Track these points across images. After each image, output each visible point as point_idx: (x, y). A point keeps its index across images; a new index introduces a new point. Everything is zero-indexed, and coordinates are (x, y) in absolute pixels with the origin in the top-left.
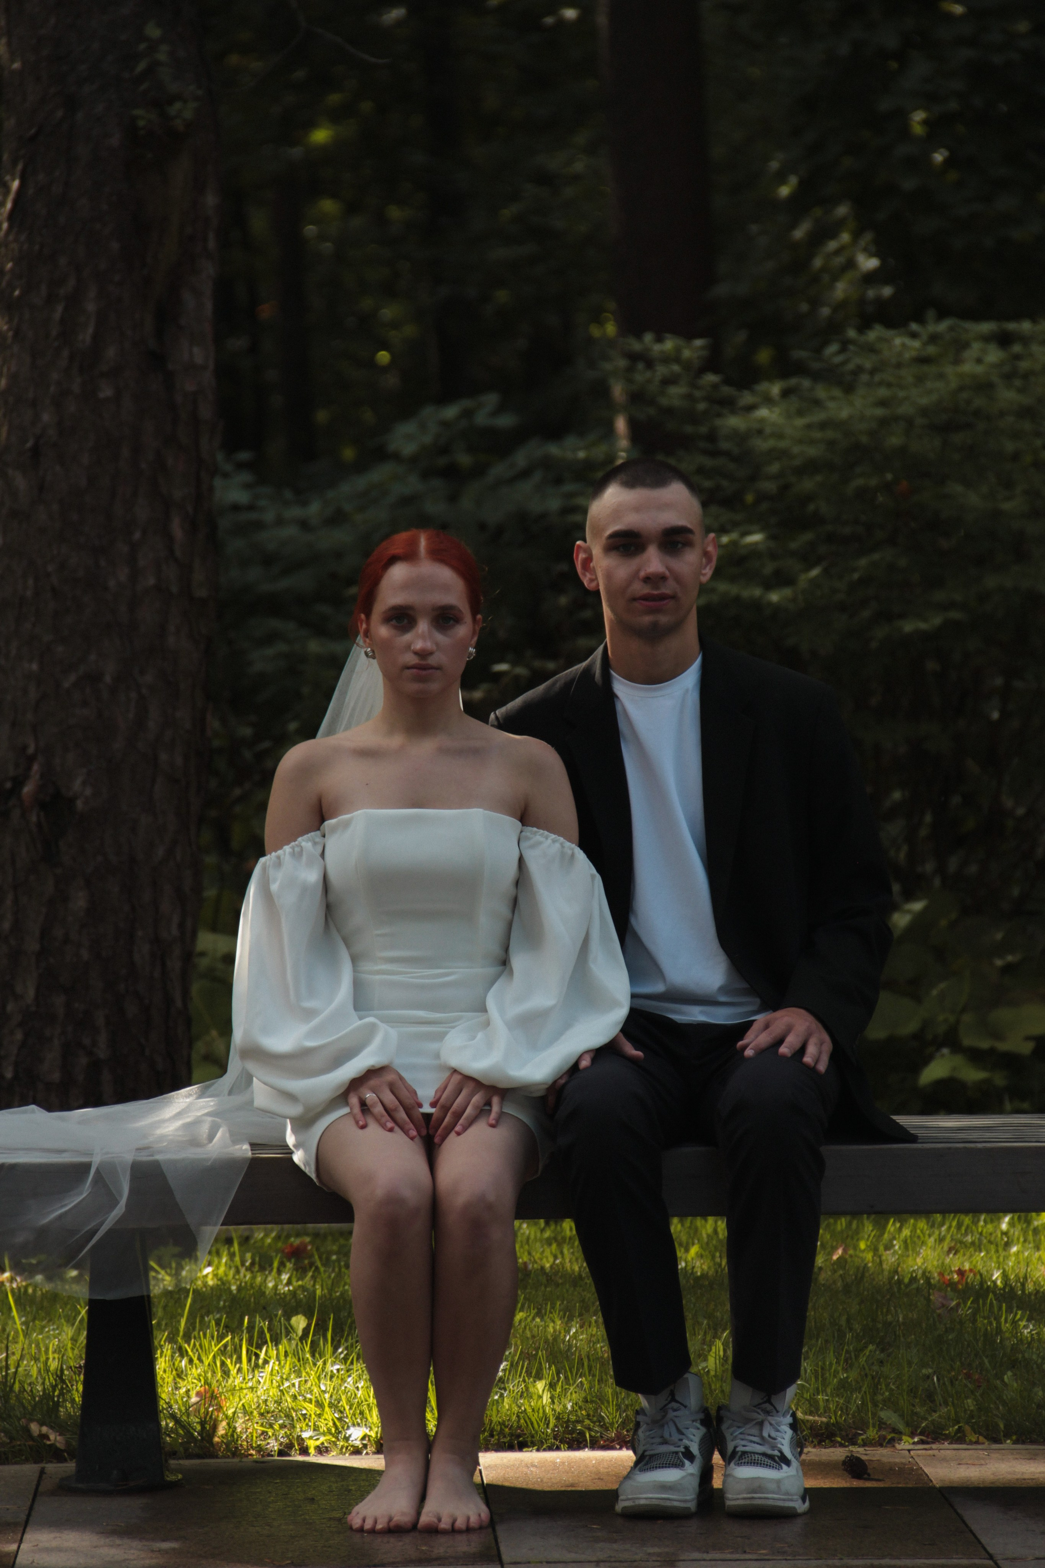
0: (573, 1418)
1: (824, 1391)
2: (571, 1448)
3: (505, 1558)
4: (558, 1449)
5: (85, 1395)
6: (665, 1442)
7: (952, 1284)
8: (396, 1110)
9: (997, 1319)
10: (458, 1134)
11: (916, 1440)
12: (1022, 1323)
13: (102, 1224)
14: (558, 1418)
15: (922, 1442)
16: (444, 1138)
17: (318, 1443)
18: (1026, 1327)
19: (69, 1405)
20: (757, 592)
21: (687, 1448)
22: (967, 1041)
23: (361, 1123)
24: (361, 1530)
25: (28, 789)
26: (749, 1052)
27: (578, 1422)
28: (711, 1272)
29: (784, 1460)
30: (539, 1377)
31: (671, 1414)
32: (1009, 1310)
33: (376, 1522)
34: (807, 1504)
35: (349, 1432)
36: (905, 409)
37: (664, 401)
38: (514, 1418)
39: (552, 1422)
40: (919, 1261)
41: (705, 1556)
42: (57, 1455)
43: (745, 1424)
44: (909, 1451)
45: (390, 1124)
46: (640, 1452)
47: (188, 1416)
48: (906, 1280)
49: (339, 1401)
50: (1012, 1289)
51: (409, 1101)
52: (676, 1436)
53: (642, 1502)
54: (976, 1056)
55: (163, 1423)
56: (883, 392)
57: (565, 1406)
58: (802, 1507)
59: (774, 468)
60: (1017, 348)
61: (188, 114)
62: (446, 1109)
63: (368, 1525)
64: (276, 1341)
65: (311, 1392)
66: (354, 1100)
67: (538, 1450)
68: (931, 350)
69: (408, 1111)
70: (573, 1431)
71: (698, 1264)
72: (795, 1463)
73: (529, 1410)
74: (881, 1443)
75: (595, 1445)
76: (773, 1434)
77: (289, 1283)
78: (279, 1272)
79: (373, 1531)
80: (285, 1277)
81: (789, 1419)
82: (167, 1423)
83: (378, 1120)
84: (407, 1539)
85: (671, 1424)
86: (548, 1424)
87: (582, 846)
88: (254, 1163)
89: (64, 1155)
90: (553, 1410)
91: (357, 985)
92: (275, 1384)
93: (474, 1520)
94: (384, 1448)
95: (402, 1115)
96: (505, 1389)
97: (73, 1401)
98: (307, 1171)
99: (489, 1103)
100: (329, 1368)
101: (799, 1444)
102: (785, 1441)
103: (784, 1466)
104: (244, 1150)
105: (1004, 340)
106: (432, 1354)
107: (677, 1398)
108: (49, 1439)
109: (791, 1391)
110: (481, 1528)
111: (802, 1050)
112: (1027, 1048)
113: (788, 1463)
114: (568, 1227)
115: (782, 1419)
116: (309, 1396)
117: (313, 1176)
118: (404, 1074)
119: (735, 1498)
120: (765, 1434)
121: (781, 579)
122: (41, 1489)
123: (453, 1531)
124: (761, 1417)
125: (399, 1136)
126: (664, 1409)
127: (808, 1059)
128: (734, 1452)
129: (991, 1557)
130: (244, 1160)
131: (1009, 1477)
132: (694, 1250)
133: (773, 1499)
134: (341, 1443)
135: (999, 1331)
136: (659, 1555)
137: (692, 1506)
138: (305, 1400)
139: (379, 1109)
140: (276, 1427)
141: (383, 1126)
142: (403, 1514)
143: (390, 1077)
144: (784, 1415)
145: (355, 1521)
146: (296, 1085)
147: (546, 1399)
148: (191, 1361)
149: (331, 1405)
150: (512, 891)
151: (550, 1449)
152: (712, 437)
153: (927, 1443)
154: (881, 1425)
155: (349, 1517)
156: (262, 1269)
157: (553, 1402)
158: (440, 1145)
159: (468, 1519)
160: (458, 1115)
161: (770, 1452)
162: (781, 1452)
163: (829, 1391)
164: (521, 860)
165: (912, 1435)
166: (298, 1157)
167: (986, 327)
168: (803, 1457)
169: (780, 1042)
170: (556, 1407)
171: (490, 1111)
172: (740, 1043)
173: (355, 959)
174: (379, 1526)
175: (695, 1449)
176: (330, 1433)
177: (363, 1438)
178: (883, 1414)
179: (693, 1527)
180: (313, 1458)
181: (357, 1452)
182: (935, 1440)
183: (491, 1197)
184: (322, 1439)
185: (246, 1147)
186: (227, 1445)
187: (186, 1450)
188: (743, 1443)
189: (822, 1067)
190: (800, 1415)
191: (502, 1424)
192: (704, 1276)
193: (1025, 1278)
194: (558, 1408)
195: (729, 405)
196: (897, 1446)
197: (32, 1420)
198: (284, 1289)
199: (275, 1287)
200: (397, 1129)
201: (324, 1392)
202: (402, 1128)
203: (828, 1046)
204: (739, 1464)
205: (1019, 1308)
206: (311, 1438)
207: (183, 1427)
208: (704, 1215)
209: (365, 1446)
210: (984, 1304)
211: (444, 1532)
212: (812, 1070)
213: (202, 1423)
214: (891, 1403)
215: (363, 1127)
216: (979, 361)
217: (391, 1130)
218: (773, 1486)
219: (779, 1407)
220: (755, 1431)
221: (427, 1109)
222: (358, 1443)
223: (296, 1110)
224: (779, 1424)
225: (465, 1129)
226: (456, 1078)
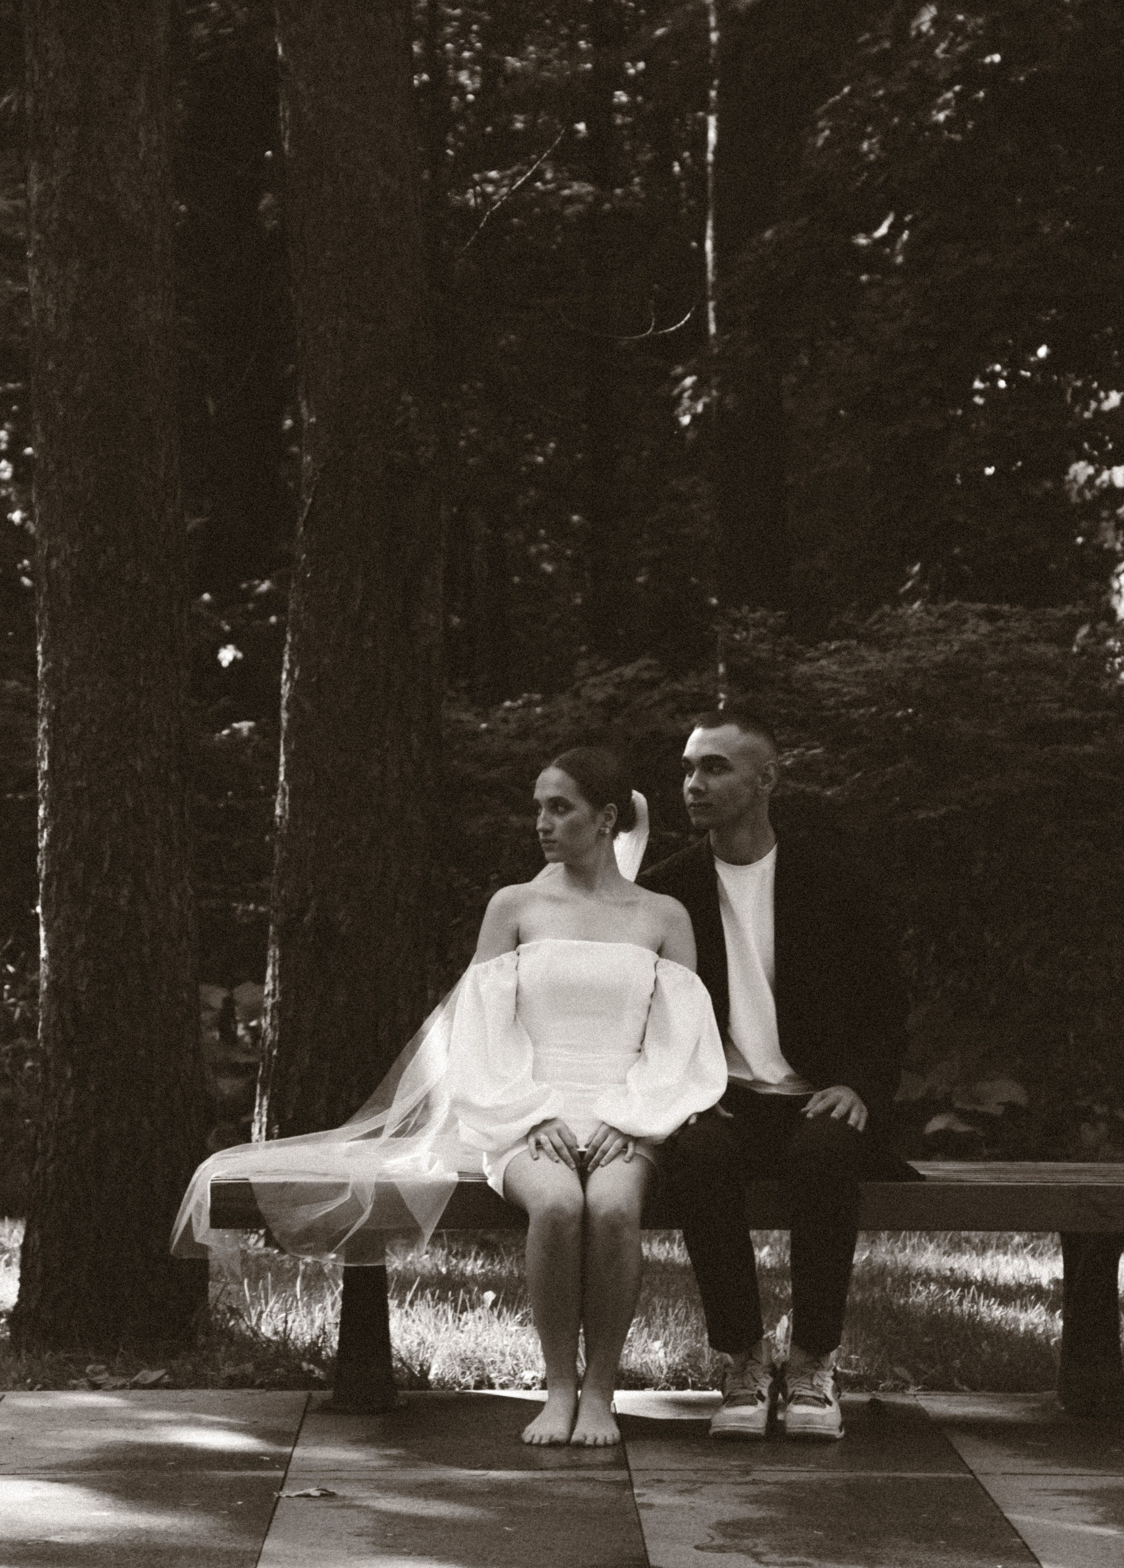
0: (680, 1368)
1: (856, 1353)
2: (678, 1389)
3: (632, 1465)
4: (669, 1389)
5: (340, 1343)
6: (745, 1388)
7: (946, 1278)
8: (561, 1148)
9: (977, 1303)
10: (602, 1166)
11: (920, 1387)
12: (995, 1307)
13: (353, 1225)
14: (669, 1368)
15: (923, 1390)
16: (594, 1168)
17: (501, 1381)
18: (997, 1309)
19: (329, 1350)
20: (817, 789)
21: (760, 1392)
22: (958, 1105)
23: (535, 1156)
24: (530, 1444)
25: (307, 918)
26: (810, 1115)
27: (683, 1370)
28: (778, 1266)
29: (827, 1402)
30: (657, 1338)
31: (749, 1368)
32: (986, 1298)
33: (541, 1439)
34: (843, 1432)
35: (522, 1375)
36: (924, 664)
37: (755, 654)
38: (639, 1366)
39: (665, 1371)
40: (923, 1261)
41: (773, 1468)
42: (320, 1385)
43: (801, 1375)
44: (915, 1395)
45: (557, 1158)
46: (727, 1394)
47: (412, 1360)
48: (914, 1274)
49: (516, 1352)
50: (988, 1282)
51: (570, 1143)
52: (752, 1383)
53: (727, 1429)
54: (962, 1115)
55: (394, 1364)
56: (906, 653)
57: (674, 1360)
58: (839, 1434)
59: (832, 702)
60: (1001, 623)
61: (429, 455)
62: (596, 1149)
63: (536, 1441)
64: (473, 1308)
65: (497, 1346)
66: (532, 1140)
67: (655, 1390)
68: (941, 624)
69: (570, 1149)
70: (680, 1377)
71: (768, 1260)
72: (835, 1405)
73: (649, 1362)
74: (895, 1389)
75: (694, 1387)
76: (820, 1383)
77: (483, 1266)
78: (476, 1260)
79: (539, 1445)
80: (480, 1262)
81: (831, 1373)
82: (396, 1364)
83: (549, 1155)
84: (564, 1451)
85: (749, 1375)
86: (662, 1372)
87: (699, 973)
88: (460, 1185)
89: (329, 1177)
90: (666, 1362)
91: (536, 1062)
92: (472, 1339)
93: (609, 1439)
94: (548, 1384)
95: (565, 1152)
96: (632, 1346)
97: (331, 1347)
98: (496, 1190)
99: (625, 1146)
100: (509, 1328)
101: (837, 1390)
102: (828, 1388)
103: (828, 1406)
104: (453, 1177)
105: (991, 616)
106: (582, 1315)
107: (755, 1356)
108: (314, 1373)
109: (833, 1354)
110: (614, 1444)
111: (847, 1115)
112: (999, 1111)
113: (830, 1403)
114: (678, 1234)
115: (825, 1373)
116: (495, 1348)
117: (501, 1193)
118: (568, 1124)
119: (793, 1426)
120: (815, 1383)
121: (832, 780)
122: (309, 1409)
123: (595, 1446)
124: (812, 1371)
125: (562, 1165)
126: (744, 1366)
127: (851, 1122)
128: (793, 1396)
129: (971, 1472)
130: (453, 1183)
131: (985, 1416)
132: (766, 1250)
133: (821, 1428)
134: (517, 1382)
135: (978, 1312)
136: (739, 1466)
137: (762, 1432)
138: (493, 1351)
139: (549, 1147)
140: (473, 1369)
141: (552, 1159)
142: (561, 1433)
143: (557, 1125)
144: (828, 1370)
145: (527, 1437)
146: (493, 1129)
147: (661, 1354)
148: (414, 1321)
149: (511, 1355)
150: (648, 1001)
151: (663, 1389)
152: (786, 680)
153: (927, 1390)
154: (896, 1377)
155: (523, 1435)
156: (464, 1257)
157: (666, 1356)
158: (591, 1173)
159: (606, 1438)
160: (604, 1153)
161: (818, 1396)
162: (825, 1395)
163: (859, 1351)
164: (656, 981)
165: (917, 1385)
166: (491, 1182)
167: (980, 606)
168: (841, 1398)
169: (832, 1108)
170: (668, 1359)
171: (626, 1152)
172: (803, 1110)
173: (535, 1043)
174: (543, 1442)
175: (765, 1392)
176: (509, 1374)
177: (533, 1379)
178: (896, 1370)
179: (762, 1448)
180: (498, 1392)
181: (528, 1388)
182: (932, 1389)
183: (624, 1209)
184: (505, 1378)
185: (456, 1174)
186: (439, 1380)
187: (410, 1384)
188: (799, 1389)
189: (860, 1128)
190: (838, 1368)
191: (630, 1371)
192: (772, 1269)
193: (998, 1274)
194: (670, 1361)
195: (799, 657)
196: (907, 1392)
197: (304, 1360)
198: (478, 1271)
199: (472, 1271)
200: (561, 1161)
201: (507, 1346)
202: (565, 1161)
203: (865, 1114)
204: (796, 1404)
205: (994, 1296)
206: (496, 1377)
207: (409, 1368)
208: (772, 1228)
209: (534, 1384)
210: (969, 1293)
211: (589, 1446)
212: (853, 1129)
213: (421, 1365)
214: (902, 1362)
215: (536, 1159)
216: (974, 632)
217: (557, 1162)
218: (819, 1420)
219: (825, 1365)
220: (808, 1381)
221: (582, 1149)
222: (530, 1382)
223: (491, 1146)
224: (824, 1376)
225: (608, 1162)
226: (604, 1128)
